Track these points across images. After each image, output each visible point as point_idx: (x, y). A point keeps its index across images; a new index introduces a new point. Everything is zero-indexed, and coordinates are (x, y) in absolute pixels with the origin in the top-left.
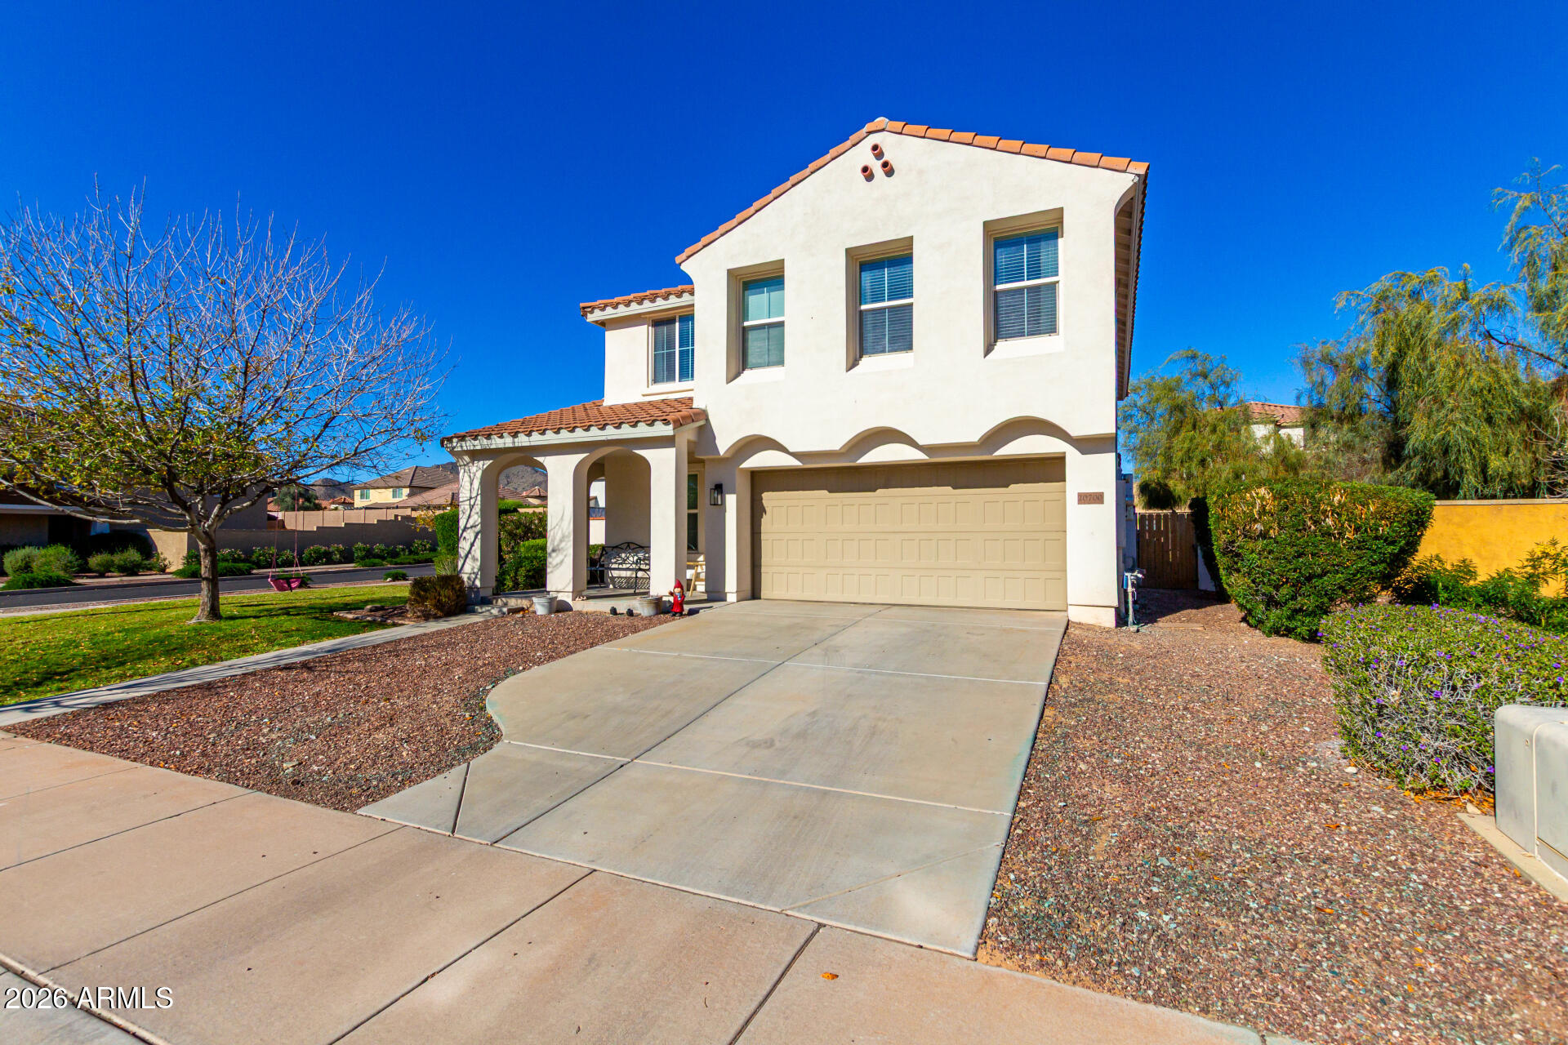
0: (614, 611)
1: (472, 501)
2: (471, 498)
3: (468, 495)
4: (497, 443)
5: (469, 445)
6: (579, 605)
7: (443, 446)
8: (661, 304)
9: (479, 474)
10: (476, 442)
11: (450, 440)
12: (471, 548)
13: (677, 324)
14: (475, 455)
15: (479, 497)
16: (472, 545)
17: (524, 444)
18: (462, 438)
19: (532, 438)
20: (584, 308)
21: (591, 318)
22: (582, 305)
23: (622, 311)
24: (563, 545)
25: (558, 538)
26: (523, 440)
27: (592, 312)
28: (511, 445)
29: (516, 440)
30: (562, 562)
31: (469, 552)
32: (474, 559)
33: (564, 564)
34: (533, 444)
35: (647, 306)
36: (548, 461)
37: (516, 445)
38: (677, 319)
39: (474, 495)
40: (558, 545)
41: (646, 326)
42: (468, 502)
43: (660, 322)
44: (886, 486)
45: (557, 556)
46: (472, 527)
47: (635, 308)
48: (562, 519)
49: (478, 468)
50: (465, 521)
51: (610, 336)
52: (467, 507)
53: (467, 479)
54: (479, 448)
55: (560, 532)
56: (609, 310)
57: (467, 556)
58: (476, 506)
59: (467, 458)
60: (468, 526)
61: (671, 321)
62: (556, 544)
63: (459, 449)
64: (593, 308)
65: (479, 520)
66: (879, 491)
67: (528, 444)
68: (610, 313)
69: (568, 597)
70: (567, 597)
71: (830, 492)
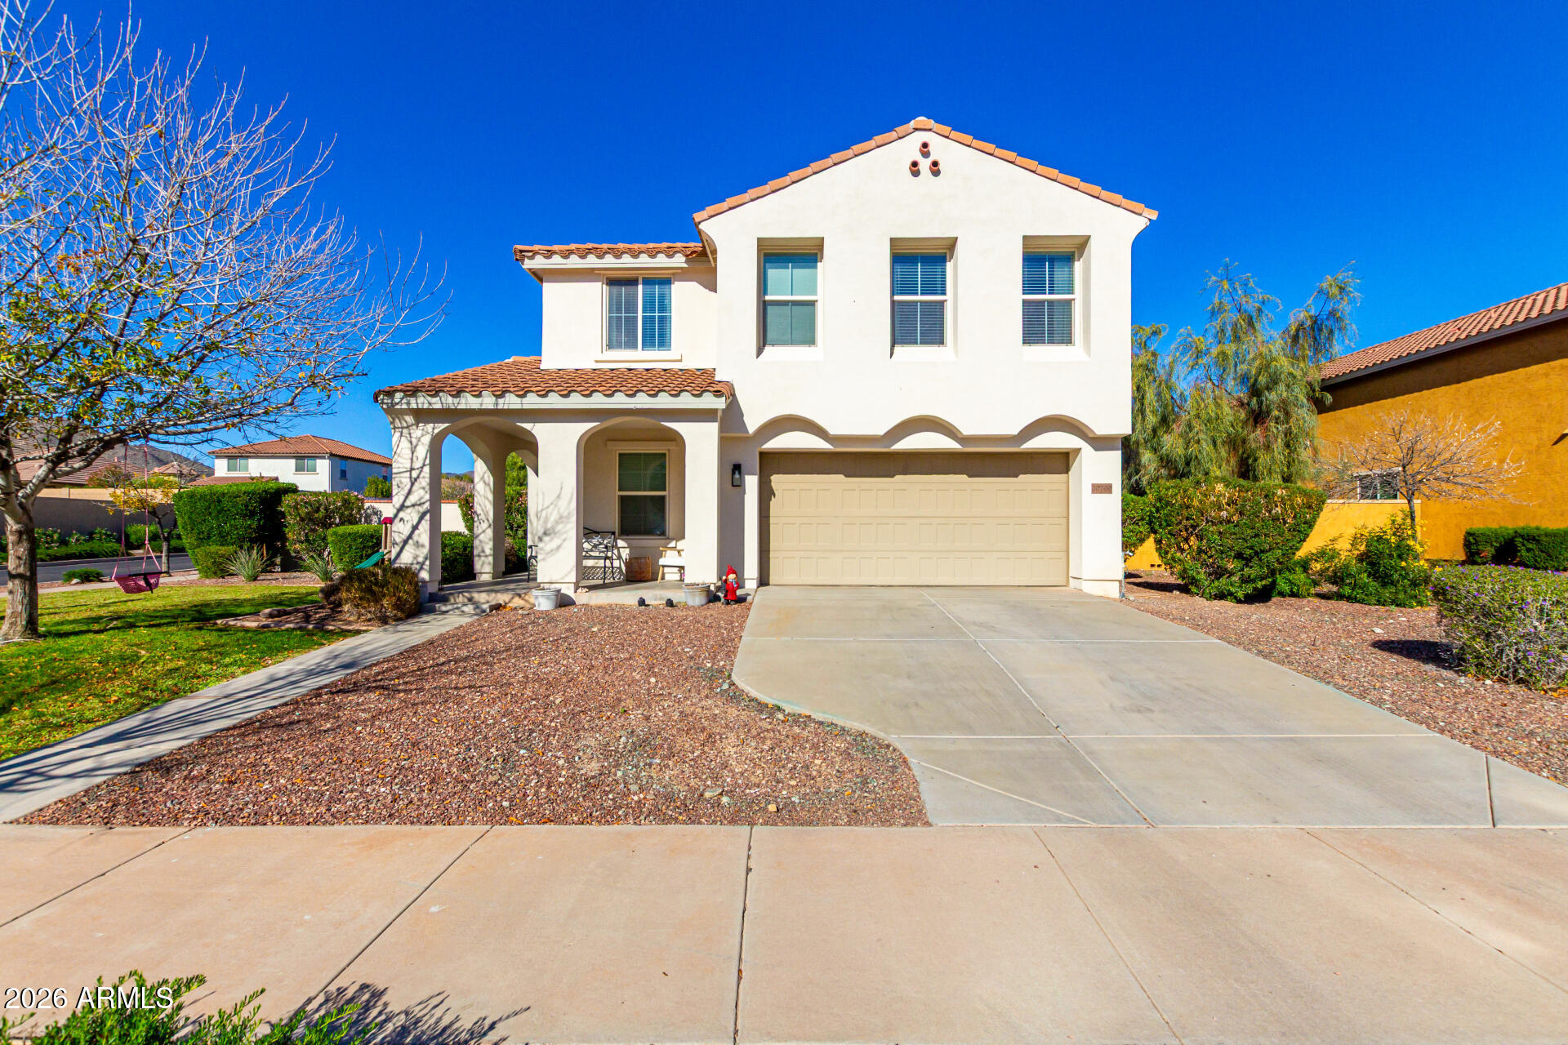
0: (642, 602)
1: (415, 474)
2: (412, 469)
3: (408, 466)
4: (468, 402)
5: (422, 401)
6: (582, 598)
7: (376, 400)
8: (627, 261)
9: (427, 440)
10: (436, 400)
11: (390, 394)
12: (412, 532)
13: (640, 287)
14: (422, 416)
15: (427, 469)
16: (415, 528)
17: (512, 407)
18: (413, 392)
19: (525, 400)
20: (521, 251)
21: (528, 264)
22: (519, 247)
23: (574, 262)
24: (560, 527)
25: (552, 519)
26: (511, 402)
27: (531, 258)
28: (491, 407)
29: (501, 401)
30: (558, 548)
31: (410, 537)
32: (418, 545)
33: (562, 551)
34: (525, 407)
35: (609, 261)
36: (540, 430)
37: (500, 407)
38: (640, 281)
39: (417, 465)
40: (553, 528)
41: (600, 283)
42: (408, 474)
43: (618, 282)
44: (905, 472)
45: (551, 540)
46: (413, 506)
47: (592, 261)
48: (559, 497)
49: (424, 434)
50: (402, 498)
51: (550, 290)
52: (406, 482)
53: (405, 444)
54: (439, 406)
55: (555, 513)
56: (557, 259)
57: (405, 542)
58: (421, 480)
59: (410, 419)
60: (408, 503)
61: (633, 282)
62: (549, 525)
63: (404, 406)
64: (536, 253)
65: (427, 497)
66: (898, 477)
67: (519, 407)
68: (557, 262)
69: (569, 588)
70: (568, 590)
71: (846, 476)
